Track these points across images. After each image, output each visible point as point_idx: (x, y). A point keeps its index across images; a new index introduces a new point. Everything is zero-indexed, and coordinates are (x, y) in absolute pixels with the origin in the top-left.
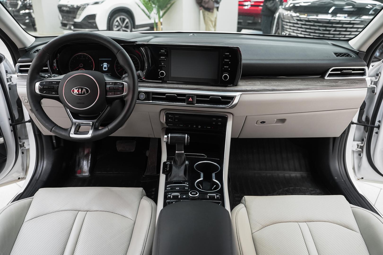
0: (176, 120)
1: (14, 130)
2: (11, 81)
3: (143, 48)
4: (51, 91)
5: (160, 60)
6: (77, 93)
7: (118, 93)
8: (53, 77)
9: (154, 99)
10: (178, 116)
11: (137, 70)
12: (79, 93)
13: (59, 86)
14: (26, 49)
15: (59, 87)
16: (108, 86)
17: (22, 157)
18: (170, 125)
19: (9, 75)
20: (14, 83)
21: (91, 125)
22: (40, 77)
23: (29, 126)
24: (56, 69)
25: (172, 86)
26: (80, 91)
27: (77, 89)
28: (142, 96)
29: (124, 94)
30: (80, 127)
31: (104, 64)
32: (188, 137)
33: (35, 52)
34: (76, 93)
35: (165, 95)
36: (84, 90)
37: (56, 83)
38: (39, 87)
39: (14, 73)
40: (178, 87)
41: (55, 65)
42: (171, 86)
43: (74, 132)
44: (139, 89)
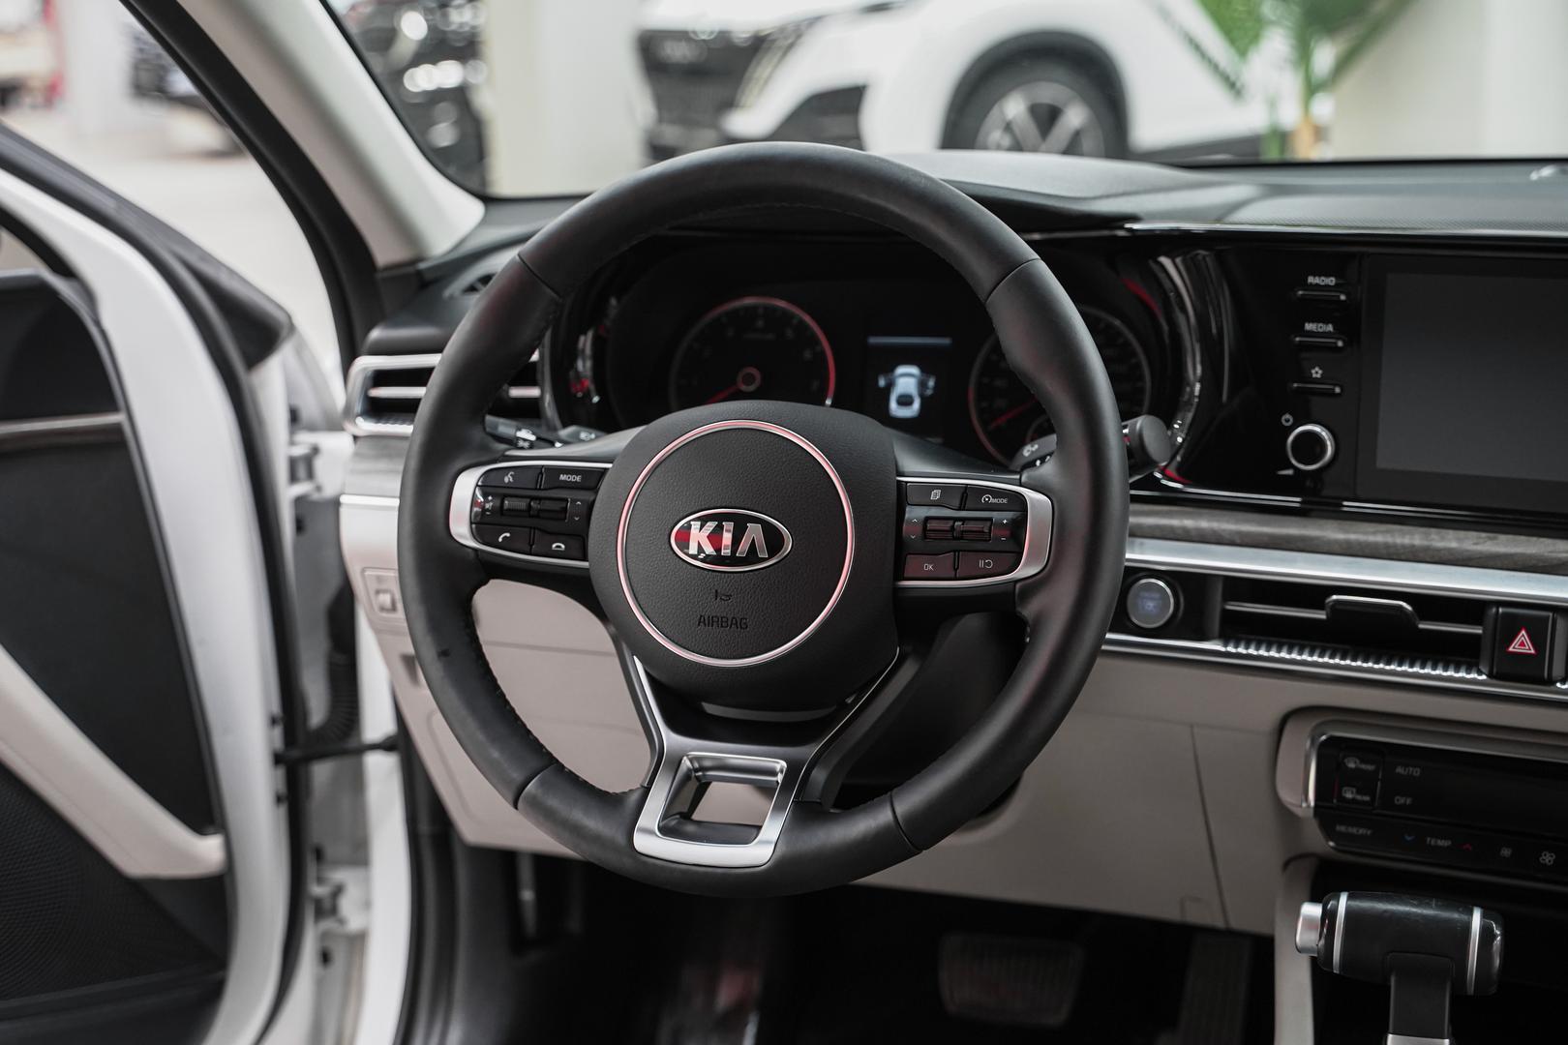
0: (1400, 800)
1: (294, 798)
2: (310, 475)
3: (1178, 260)
4: (545, 532)
5: (1303, 346)
6: (709, 550)
7: (981, 564)
8: (561, 441)
9: (1237, 628)
10: (1416, 772)
11: (1126, 414)
12: (718, 550)
13: (594, 501)
14: (419, 273)
15: (597, 505)
16: (915, 514)
17: (320, 985)
18: (1353, 830)
19: (306, 440)
20: (329, 492)
21: (780, 778)
22: (490, 439)
23: (382, 772)
24: (588, 396)
25: (1379, 538)
26: (727, 538)
27: (711, 525)
28: (1152, 599)
29: (1024, 571)
30: (703, 787)
31: (901, 370)
32: (1486, 934)
33: (472, 289)
34: (700, 549)
35: (1320, 606)
36: (754, 532)
37: (578, 478)
38: (474, 502)
39: (334, 425)
40: (1427, 549)
41: (584, 366)
42: (1371, 538)
43: (666, 816)
44: (1133, 552)
